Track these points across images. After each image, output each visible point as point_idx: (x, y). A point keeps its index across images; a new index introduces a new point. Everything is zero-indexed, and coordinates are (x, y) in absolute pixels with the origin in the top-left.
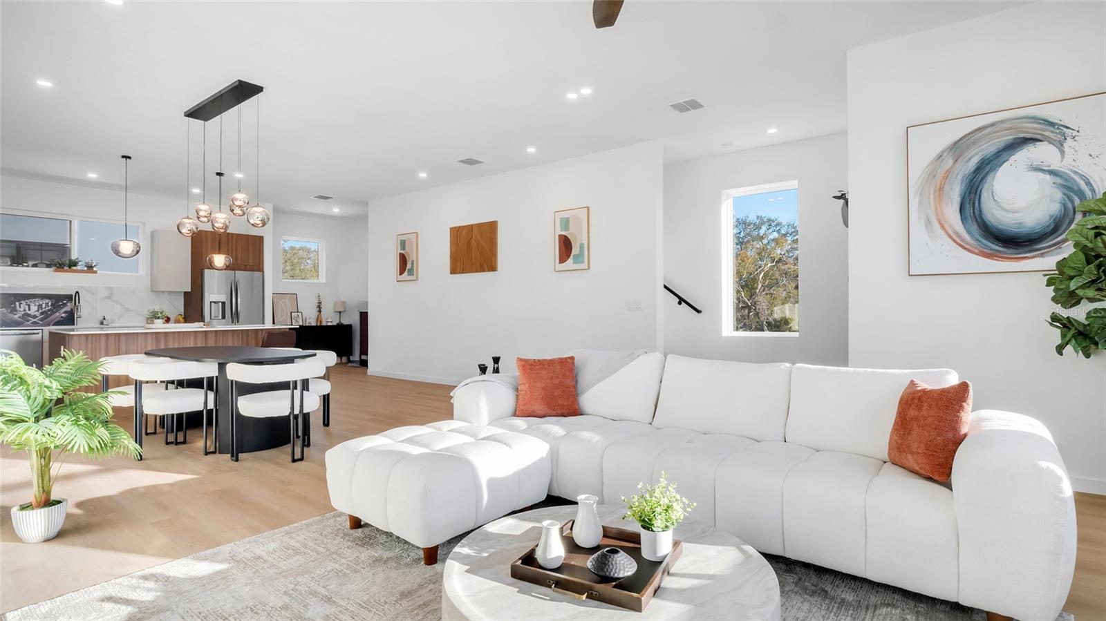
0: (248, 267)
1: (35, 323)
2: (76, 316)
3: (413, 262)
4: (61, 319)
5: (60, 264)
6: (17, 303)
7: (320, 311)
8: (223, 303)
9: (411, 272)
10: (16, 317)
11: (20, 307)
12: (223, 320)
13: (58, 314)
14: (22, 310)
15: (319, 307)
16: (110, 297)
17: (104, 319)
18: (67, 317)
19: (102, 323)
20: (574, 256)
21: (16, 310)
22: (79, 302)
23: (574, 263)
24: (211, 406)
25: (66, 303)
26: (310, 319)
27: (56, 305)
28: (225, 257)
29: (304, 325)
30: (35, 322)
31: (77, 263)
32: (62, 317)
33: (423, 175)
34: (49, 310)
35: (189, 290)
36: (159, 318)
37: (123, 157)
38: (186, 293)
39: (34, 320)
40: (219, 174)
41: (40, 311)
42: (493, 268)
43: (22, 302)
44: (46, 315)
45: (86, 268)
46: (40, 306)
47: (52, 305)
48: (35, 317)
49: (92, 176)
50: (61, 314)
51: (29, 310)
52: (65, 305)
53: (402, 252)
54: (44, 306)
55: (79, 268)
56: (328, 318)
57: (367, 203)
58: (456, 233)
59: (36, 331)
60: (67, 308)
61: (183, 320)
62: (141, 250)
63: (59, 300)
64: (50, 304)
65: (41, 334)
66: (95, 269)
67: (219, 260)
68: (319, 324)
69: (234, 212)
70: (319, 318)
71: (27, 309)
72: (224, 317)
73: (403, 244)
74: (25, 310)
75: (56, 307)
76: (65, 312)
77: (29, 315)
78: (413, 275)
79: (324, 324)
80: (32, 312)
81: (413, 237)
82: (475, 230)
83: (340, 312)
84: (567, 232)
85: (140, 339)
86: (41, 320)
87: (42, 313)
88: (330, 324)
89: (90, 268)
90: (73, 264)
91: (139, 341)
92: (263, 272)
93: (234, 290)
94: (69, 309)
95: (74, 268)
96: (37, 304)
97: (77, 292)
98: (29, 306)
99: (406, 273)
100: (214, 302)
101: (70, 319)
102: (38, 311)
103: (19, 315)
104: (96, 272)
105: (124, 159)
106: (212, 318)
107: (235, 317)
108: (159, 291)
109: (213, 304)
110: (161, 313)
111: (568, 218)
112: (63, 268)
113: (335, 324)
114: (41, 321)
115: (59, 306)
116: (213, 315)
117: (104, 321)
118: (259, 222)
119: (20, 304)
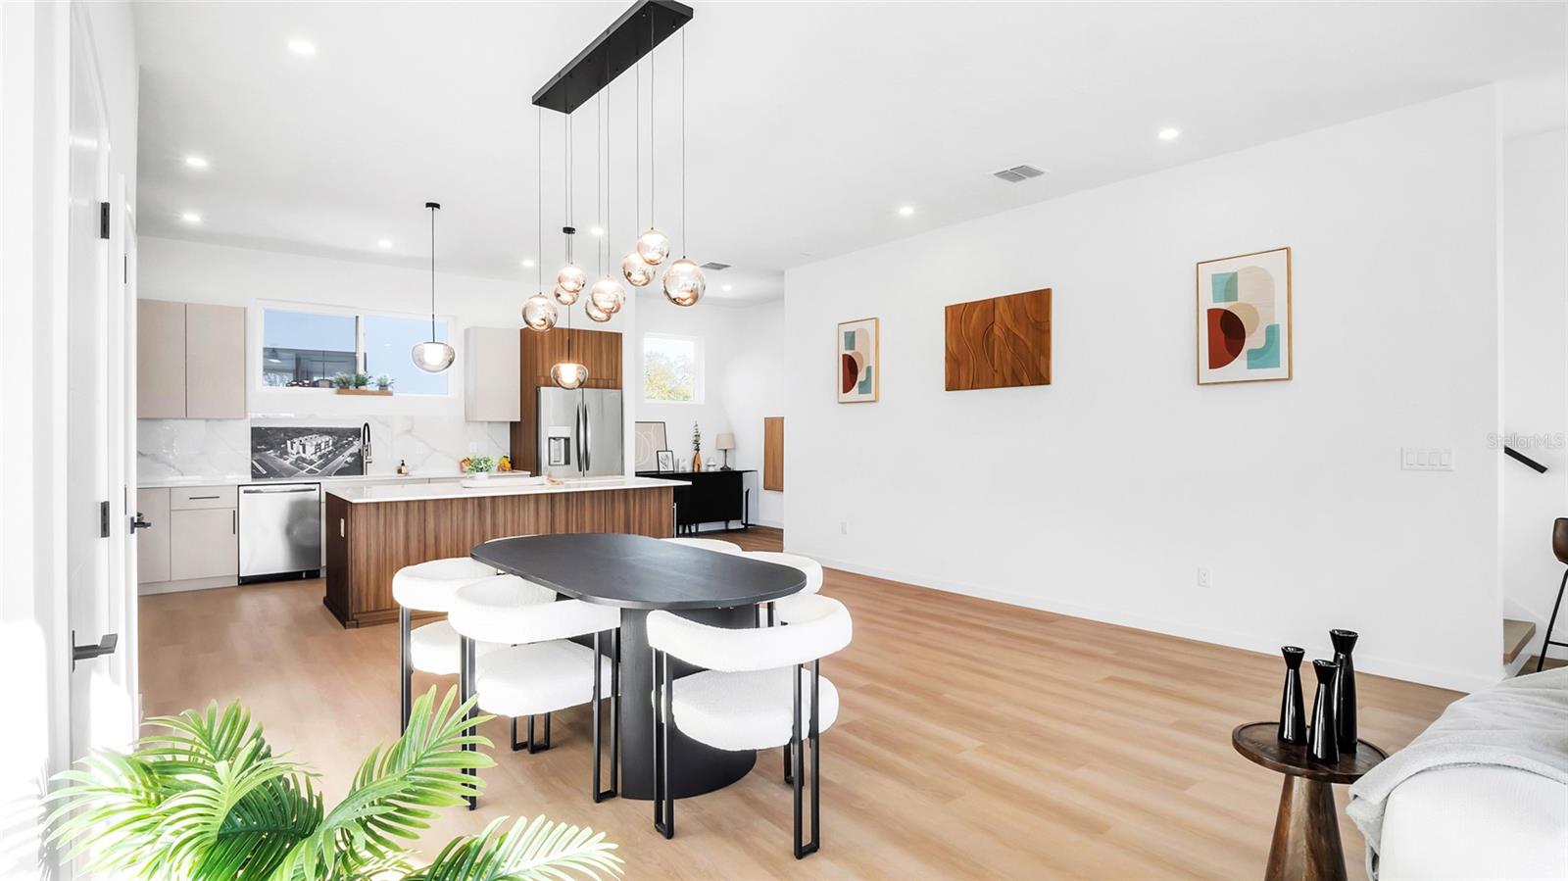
0: (601, 383)
1: (311, 472)
2: (365, 461)
3: (869, 369)
4: (347, 465)
5: (344, 383)
6: (289, 442)
7: (698, 450)
8: (567, 440)
9: (865, 388)
10: (287, 462)
11: (292, 448)
12: (567, 466)
13: (341, 458)
14: (294, 452)
15: (697, 443)
16: (409, 432)
17: (403, 464)
18: (354, 461)
19: (400, 471)
20: (1250, 352)
21: (287, 453)
22: (369, 440)
23: (1250, 367)
24: (606, 692)
25: (352, 442)
26: (684, 461)
27: (339, 445)
28: (578, 368)
29: (676, 472)
30: (311, 469)
31: (366, 380)
32: (346, 462)
33: (906, 211)
34: (330, 452)
35: (518, 419)
36: (481, 470)
37: (428, 205)
38: (513, 424)
39: (312, 467)
40: (569, 230)
41: (318, 454)
42: (1041, 378)
43: (295, 440)
44: (326, 459)
45: (377, 388)
46: (318, 446)
47: (334, 443)
48: (312, 462)
49: (385, 244)
50: (345, 458)
51: (304, 452)
52: (350, 444)
53: (849, 352)
54: (323, 446)
55: (369, 387)
56: (708, 461)
57: (783, 273)
58: (958, 316)
59: (312, 487)
60: (354, 449)
61: (509, 465)
62: (455, 360)
63: (342, 437)
64: (331, 443)
65: (318, 491)
66: (390, 389)
67: (569, 372)
68: (696, 470)
69: (632, 278)
70: (695, 461)
71: (301, 451)
72: (567, 462)
73: (850, 339)
74: (298, 453)
75: (339, 448)
76: (351, 455)
77: (304, 460)
78: (870, 392)
79: (703, 469)
80: (307, 456)
81: (870, 327)
82: (1000, 307)
83: (726, 450)
84: (1232, 303)
85: (456, 509)
86: (321, 467)
87: (321, 457)
88: (711, 470)
89: (383, 387)
90: (361, 382)
91: (455, 509)
92: (622, 389)
93: (581, 418)
94: (357, 451)
95: (362, 388)
96: (315, 443)
97: (366, 425)
98: (304, 446)
99: (856, 388)
100: (554, 439)
101: (357, 467)
102: (316, 453)
103: (291, 460)
104: (391, 394)
105: (431, 208)
106: (552, 463)
107: (584, 462)
108: (476, 422)
109: (552, 440)
110: (486, 462)
111: (1236, 273)
112: (348, 388)
113: (717, 469)
114: (320, 469)
115: (343, 446)
116: (552, 460)
117: (403, 468)
118: (687, 295)
119: (292, 443)
